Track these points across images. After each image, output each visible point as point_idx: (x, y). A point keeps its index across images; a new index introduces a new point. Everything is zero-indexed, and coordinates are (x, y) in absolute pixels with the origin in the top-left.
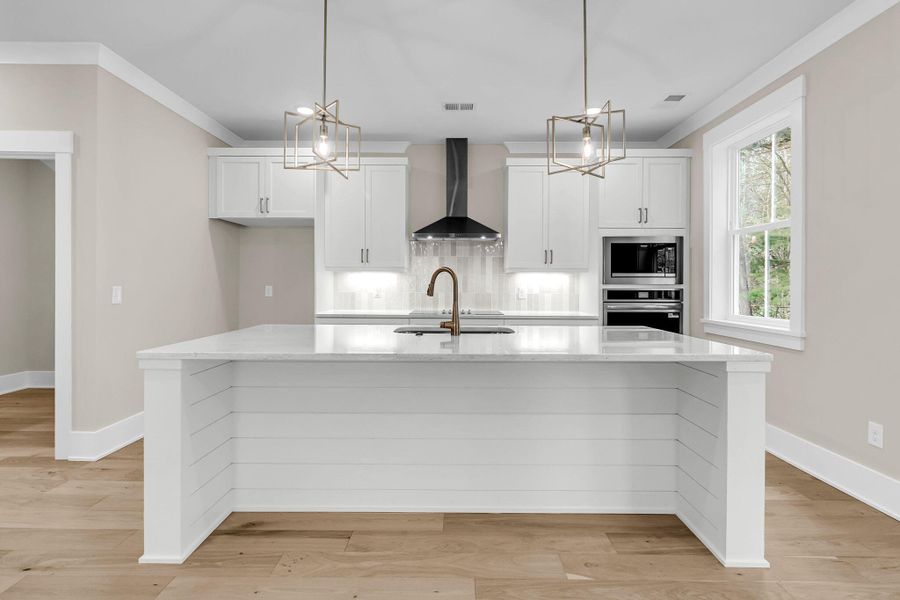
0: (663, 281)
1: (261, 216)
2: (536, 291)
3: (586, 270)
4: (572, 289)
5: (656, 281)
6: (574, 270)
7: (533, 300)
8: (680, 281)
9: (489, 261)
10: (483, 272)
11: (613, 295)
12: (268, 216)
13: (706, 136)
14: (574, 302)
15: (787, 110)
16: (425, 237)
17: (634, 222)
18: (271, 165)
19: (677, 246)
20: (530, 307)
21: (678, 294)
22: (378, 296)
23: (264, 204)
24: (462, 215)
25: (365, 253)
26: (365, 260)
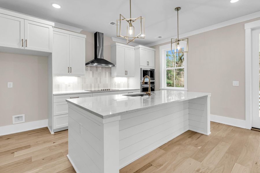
1: (22, 48)
2: (119, 83)
3: (133, 77)
4: (128, 82)
7: (119, 85)
8: (154, 80)
9: (107, 73)
10: (106, 77)
12: (26, 48)
13: (160, 47)
14: (128, 85)
16: (93, 64)
17: (146, 65)
18: (28, 24)
20: (118, 87)
21: (153, 83)
22: (69, 86)
23: (24, 42)
24: (102, 58)
25: (70, 69)
26: (70, 71)
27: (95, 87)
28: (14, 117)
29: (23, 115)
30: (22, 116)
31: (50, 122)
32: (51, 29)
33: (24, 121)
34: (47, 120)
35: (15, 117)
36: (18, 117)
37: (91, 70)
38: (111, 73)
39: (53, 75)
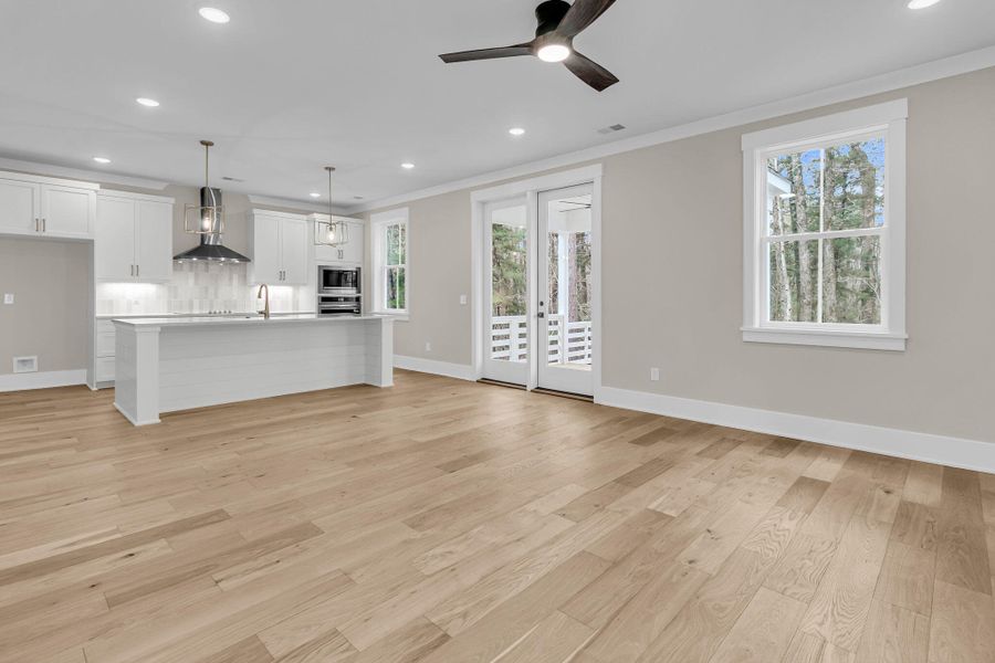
0: (349, 292)
1: (37, 234)
3: (305, 285)
4: (294, 296)
5: (343, 292)
6: (296, 284)
8: (359, 292)
9: (235, 276)
10: (231, 285)
11: (325, 299)
12: (44, 234)
13: (372, 216)
14: (296, 303)
15: (401, 218)
17: (336, 258)
18: (48, 191)
19: (358, 272)
21: (358, 299)
23: (40, 223)
24: (218, 244)
25: (135, 268)
26: (135, 274)
27: (201, 308)
28: (15, 359)
29: (35, 358)
30: (31, 361)
31: (90, 376)
32: (93, 196)
33: (36, 368)
34: (85, 371)
35: (19, 361)
36: (23, 361)
37: (191, 270)
38: (245, 276)
39: (96, 281)
